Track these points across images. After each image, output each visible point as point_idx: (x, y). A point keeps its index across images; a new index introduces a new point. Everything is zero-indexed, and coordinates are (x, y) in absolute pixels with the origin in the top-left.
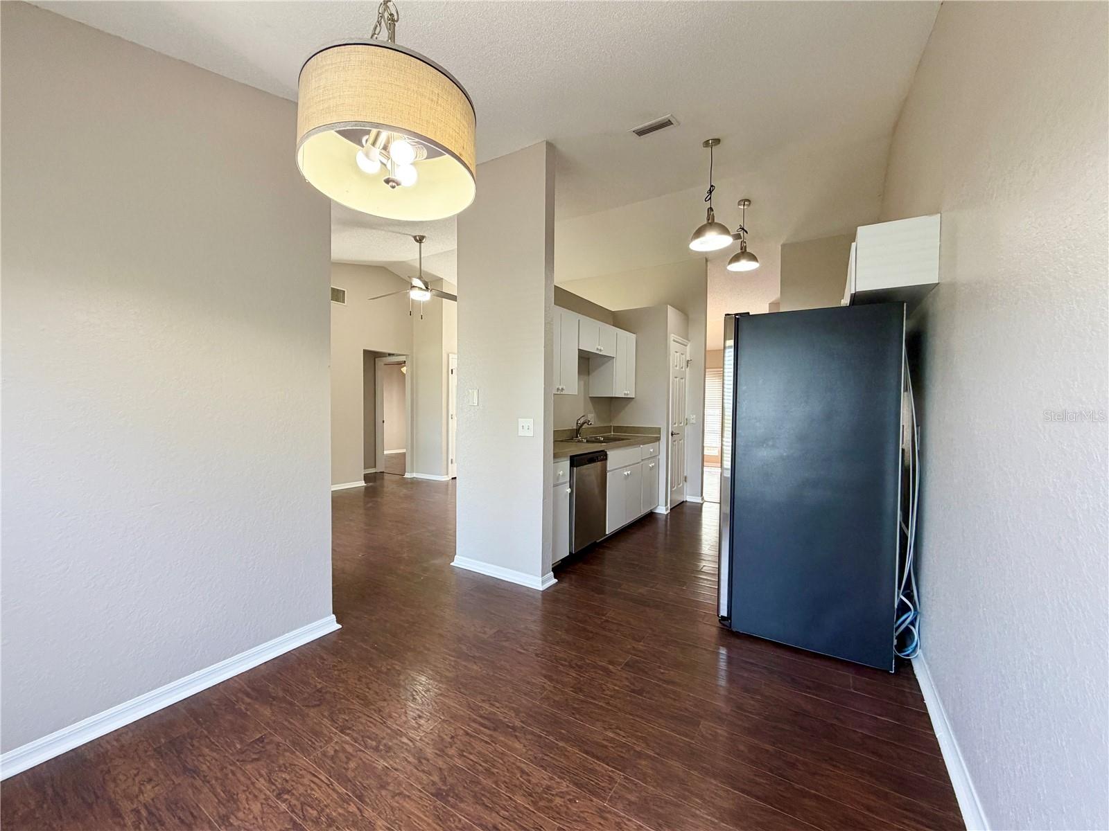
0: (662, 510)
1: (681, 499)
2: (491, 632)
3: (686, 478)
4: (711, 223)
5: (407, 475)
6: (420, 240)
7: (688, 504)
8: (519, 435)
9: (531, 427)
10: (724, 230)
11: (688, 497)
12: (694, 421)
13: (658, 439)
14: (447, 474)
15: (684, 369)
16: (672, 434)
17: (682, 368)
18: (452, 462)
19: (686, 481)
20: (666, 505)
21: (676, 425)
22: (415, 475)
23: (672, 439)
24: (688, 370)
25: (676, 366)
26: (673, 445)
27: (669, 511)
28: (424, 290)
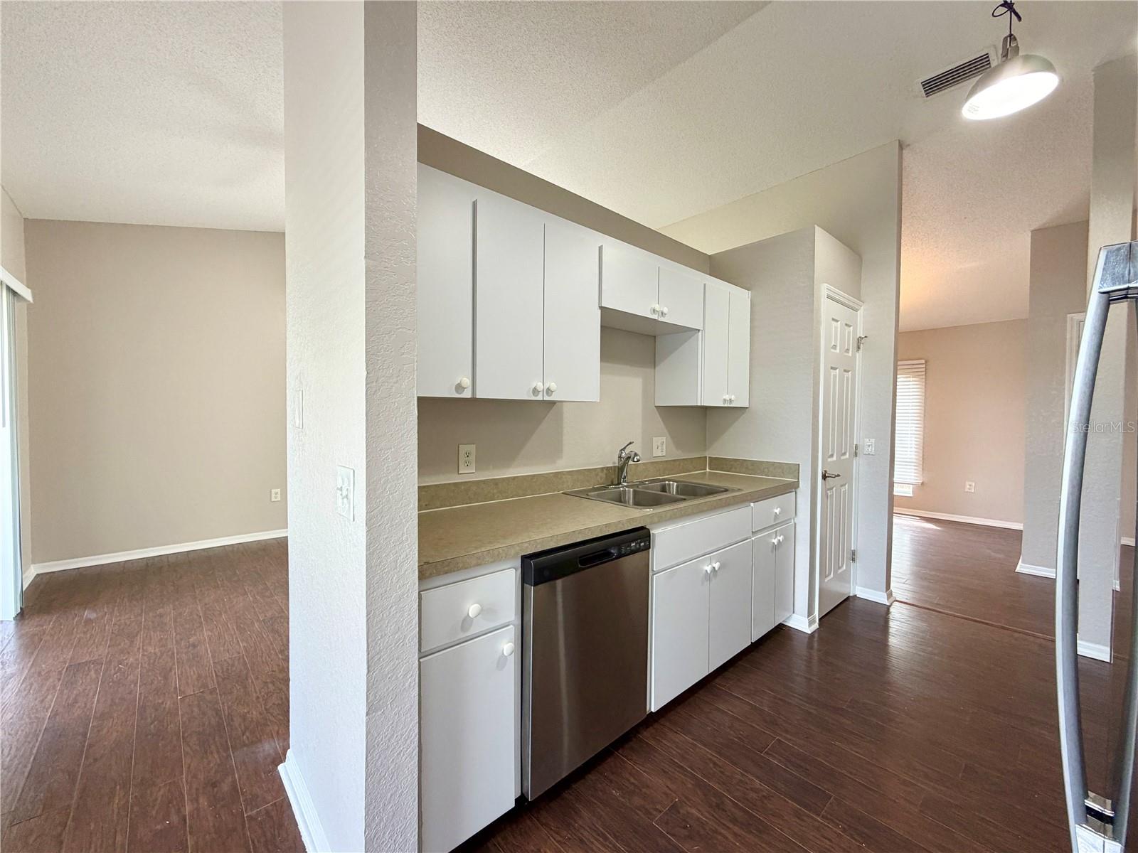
0: (802, 622)
1: (846, 592)
3: (854, 553)
9: (351, 495)
11: (857, 588)
12: (871, 450)
13: (794, 487)
15: (850, 354)
16: (824, 477)
17: (848, 350)
19: (853, 560)
20: (810, 613)
21: (835, 458)
23: (824, 486)
24: (859, 355)
25: (834, 347)
26: (825, 496)
27: (816, 626)
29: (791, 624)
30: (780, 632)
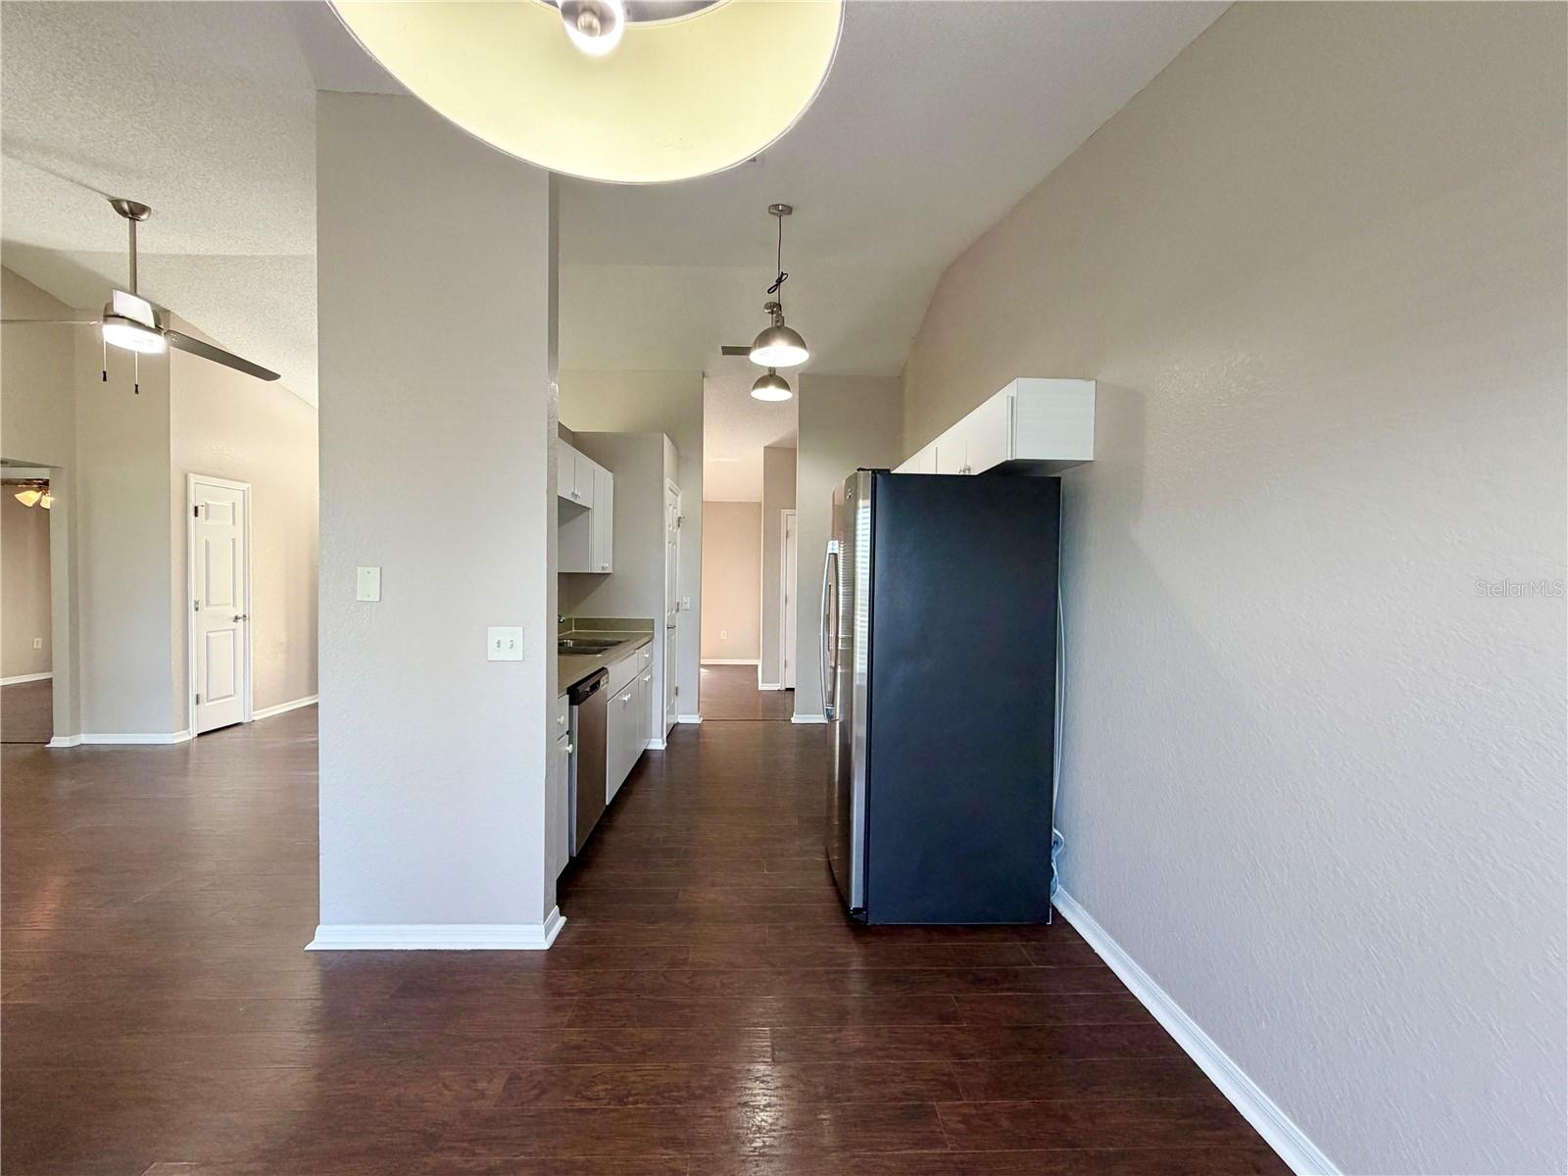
0: (658, 744)
1: (673, 721)
2: (495, 1088)
3: (677, 689)
4: (779, 328)
5: (58, 742)
6: (134, 212)
7: (679, 728)
8: (490, 659)
9: (519, 642)
10: (797, 340)
11: (679, 716)
12: (688, 606)
13: (653, 637)
14: (186, 726)
15: (674, 530)
16: (668, 628)
18: (198, 702)
19: (677, 694)
21: (669, 614)
22: (84, 739)
23: (668, 635)
24: (679, 531)
25: (670, 526)
26: (668, 643)
27: (665, 744)
28: (148, 329)
29: (650, 747)
30: (646, 755)
